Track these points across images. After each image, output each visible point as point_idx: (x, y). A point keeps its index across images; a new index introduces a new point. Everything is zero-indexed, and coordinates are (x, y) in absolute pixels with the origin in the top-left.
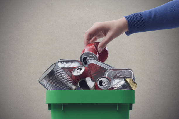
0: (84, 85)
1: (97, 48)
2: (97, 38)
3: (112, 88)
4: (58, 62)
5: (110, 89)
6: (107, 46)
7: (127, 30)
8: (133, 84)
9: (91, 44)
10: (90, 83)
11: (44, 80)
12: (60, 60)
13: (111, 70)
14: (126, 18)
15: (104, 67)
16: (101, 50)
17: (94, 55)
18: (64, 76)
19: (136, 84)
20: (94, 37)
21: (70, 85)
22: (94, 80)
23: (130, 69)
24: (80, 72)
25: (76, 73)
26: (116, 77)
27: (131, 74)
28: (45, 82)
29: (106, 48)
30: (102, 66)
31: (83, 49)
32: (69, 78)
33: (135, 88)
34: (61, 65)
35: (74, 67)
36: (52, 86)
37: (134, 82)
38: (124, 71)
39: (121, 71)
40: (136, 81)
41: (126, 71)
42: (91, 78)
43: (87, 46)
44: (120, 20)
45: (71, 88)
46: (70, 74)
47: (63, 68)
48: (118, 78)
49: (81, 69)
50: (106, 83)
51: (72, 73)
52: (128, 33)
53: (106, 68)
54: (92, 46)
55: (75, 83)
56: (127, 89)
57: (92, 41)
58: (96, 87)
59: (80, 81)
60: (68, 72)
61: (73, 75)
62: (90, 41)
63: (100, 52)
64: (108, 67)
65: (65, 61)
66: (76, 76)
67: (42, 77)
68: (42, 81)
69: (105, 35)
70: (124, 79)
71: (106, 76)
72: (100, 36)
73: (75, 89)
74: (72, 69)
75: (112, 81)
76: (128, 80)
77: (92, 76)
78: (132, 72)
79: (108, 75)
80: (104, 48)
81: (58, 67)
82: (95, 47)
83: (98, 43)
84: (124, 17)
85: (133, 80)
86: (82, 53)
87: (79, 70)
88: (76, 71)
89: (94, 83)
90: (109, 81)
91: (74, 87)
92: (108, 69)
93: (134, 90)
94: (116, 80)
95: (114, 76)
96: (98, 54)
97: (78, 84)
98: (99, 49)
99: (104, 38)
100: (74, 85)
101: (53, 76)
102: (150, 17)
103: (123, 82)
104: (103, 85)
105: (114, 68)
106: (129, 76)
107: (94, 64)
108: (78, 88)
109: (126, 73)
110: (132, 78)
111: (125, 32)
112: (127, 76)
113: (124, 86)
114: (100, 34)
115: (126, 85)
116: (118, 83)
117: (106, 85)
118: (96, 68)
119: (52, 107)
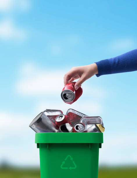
0: (64, 129)
1: (74, 86)
2: (74, 79)
3: (86, 131)
4: (45, 111)
5: (84, 132)
6: (82, 85)
7: (97, 73)
8: (102, 128)
9: (69, 83)
10: (69, 127)
11: (34, 125)
12: (46, 110)
13: (85, 117)
14: (96, 63)
15: (80, 115)
16: (77, 88)
17: (71, 91)
18: (49, 122)
19: (104, 128)
20: (72, 78)
21: (54, 129)
22: (72, 125)
23: (99, 117)
24: (61, 119)
25: (58, 120)
26: (89, 123)
27: (100, 120)
28: (34, 127)
29: (81, 87)
30: (78, 114)
31: (63, 88)
32: (53, 124)
33: (104, 131)
34: (46, 114)
35: (57, 115)
36: (39, 129)
37: (103, 127)
38: (95, 118)
39: (92, 118)
40: (104, 126)
41: (97, 118)
42: (70, 124)
43: (66, 84)
44: (91, 65)
45: (54, 132)
46: (54, 121)
47: (48, 116)
48: (90, 124)
49: (62, 117)
50: (81, 128)
51: (55, 120)
52: (98, 75)
53: (81, 116)
54: (70, 85)
55: (57, 127)
56: (97, 132)
57: (70, 81)
58: (73, 131)
59: (61, 126)
60: (52, 119)
61: (56, 121)
62: (69, 81)
63: (76, 90)
64: (83, 115)
65: (49, 111)
66: (58, 122)
67: (32, 123)
68: (32, 126)
69: (80, 77)
70: (95, 124)
71: (81, 122)
72: (76, 78)
73: (58, 132)
74: (55, 117)
75: (86, 126)
76: (98, 125)
77: (71, 122)
78: (101, 119)
79: (83, 121)
80: (79, 87)
81: (44, 115)
82: (73, 85)
83: (75, 83)
84: (95, 63)
85: (102, 125)
86: (63, 90)
87: (60, 118)
88: (58, 118)
89: (72, 128)
90: (84, 126)
91: (56, 131)
92: (83, 117)
93: (102, 132)
94: (89, 125)
95: (87, 122)
96: (75, 91)
97: (60, 129)
98: (75, 87)
99: (79, 79)
100: (57, 129)
101: (40, 122)
102: (114, 63)
103: (94, 127)
104: (79, 129)
105: (87, 116)
106: (99, 122)
107: (72, 113)
108: (60, 132)
109: (96, 120)
110: (101, 124)
111: (96, 75)
112: (97, 122)
113: (95, 130)
114: (76, 75)
115: (97, 129)
116: (90, 128)
117: (81, 129)
118: (73, 115)
119: (40, 145)
